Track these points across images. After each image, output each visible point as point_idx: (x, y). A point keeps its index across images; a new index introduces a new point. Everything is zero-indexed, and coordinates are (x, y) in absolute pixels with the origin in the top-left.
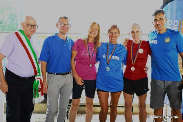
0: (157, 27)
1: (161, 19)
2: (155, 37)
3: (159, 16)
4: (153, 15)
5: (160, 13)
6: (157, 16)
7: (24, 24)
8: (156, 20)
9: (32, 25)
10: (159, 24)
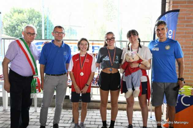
0: (159, 35)
1: (163, 29)
2: (156, 45)
3: (161, 27)
4: (156, 25)
5: (162, 24)
6: (159, 26)
7: (25, 33)
8: (158, 30)
9: (31, 34)
10: (161, 33)
